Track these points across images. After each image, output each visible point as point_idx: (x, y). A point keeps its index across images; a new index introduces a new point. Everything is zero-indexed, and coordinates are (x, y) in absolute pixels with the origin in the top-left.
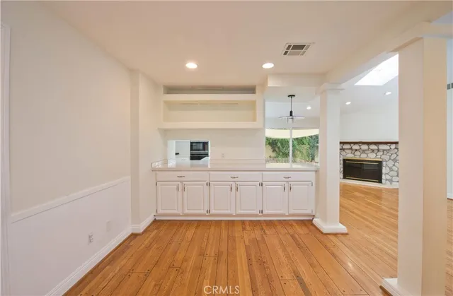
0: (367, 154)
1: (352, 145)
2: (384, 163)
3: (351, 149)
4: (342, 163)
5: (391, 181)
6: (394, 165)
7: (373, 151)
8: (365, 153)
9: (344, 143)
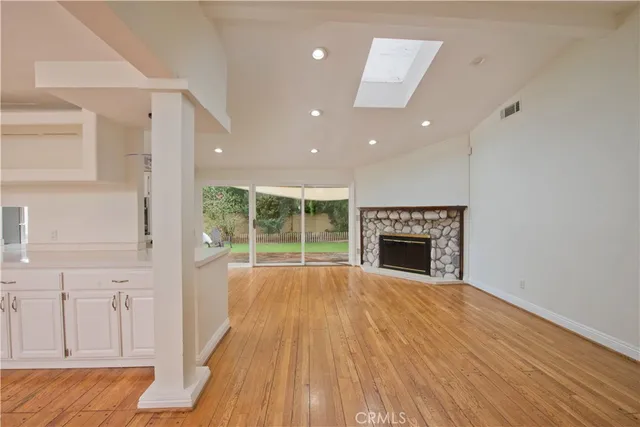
0: (411, 227)
1: (388, 212)
2: (433, 242)
3: (389, 219)
4: (378, 241)
5: (443, 271)
6: (447, 245)
7: (418, 222)
8: (408, 225)
9: (378, 210)
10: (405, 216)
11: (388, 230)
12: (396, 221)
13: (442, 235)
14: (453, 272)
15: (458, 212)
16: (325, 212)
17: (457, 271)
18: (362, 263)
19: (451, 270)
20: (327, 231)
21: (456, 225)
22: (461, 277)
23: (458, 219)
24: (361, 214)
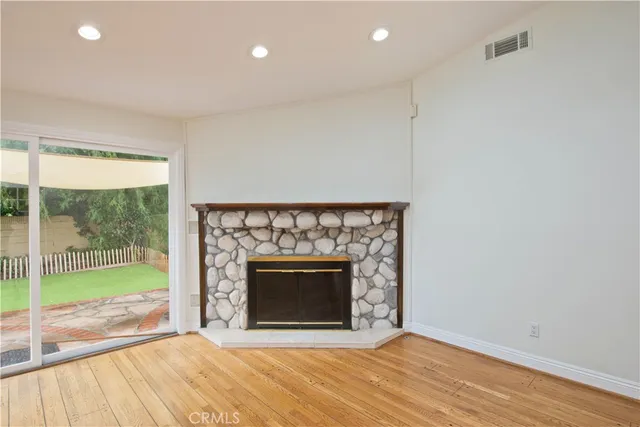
0: (313, 242)
1: (272, 214)
2: (355, 268)
3: (269, 228)
4: (243, 273)
5: (370, 317)
6: (376, 271)
7: (326, 232)
8: (307, 239)
9: (248, 209)
10: (306, 221)
11: (265, 250)
12: (283, 231)
13: (368, 254)
14: (386, 317)
15: (395, 213)
16: (66, 213)
17: (394, 314)
18: (204, 323)
19: (384, 313)
20: (71, 249)
21: (393, 235)
22: (399, 324)
23: (394, 225)
24: (202, 217)
